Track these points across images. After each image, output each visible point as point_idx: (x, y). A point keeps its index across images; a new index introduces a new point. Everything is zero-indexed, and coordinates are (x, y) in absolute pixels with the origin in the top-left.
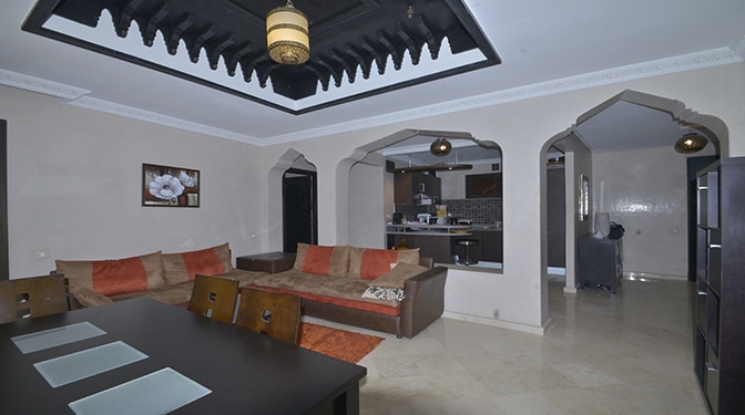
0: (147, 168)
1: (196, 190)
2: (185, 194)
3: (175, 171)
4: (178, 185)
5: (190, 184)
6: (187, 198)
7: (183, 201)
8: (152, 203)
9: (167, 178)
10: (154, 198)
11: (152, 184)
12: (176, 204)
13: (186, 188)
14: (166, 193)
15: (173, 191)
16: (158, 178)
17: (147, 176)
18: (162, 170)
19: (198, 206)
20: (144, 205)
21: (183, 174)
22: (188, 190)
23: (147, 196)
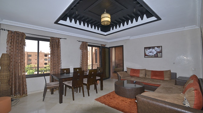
0: (145, 48)
1: (161, 52)
2: (157, 54)
3: (153, 48)
4: (154, 52)
5: (159, 50)
6: (158, 55)
7: (156, 56)
8: (147, 57)
9: (151, 50)
10: (147, 56)
11: (147, 52)
12: (154, 57)
13: (157, 52)
14: (151, 54)
15: (153, 53)
16: (148, 50)
17: (145, 50)
18: (149, 48)
19: (162, 57)
20: (145, 57)
21: (156, 48)
22: (158, 53)
23: (145, 55)
